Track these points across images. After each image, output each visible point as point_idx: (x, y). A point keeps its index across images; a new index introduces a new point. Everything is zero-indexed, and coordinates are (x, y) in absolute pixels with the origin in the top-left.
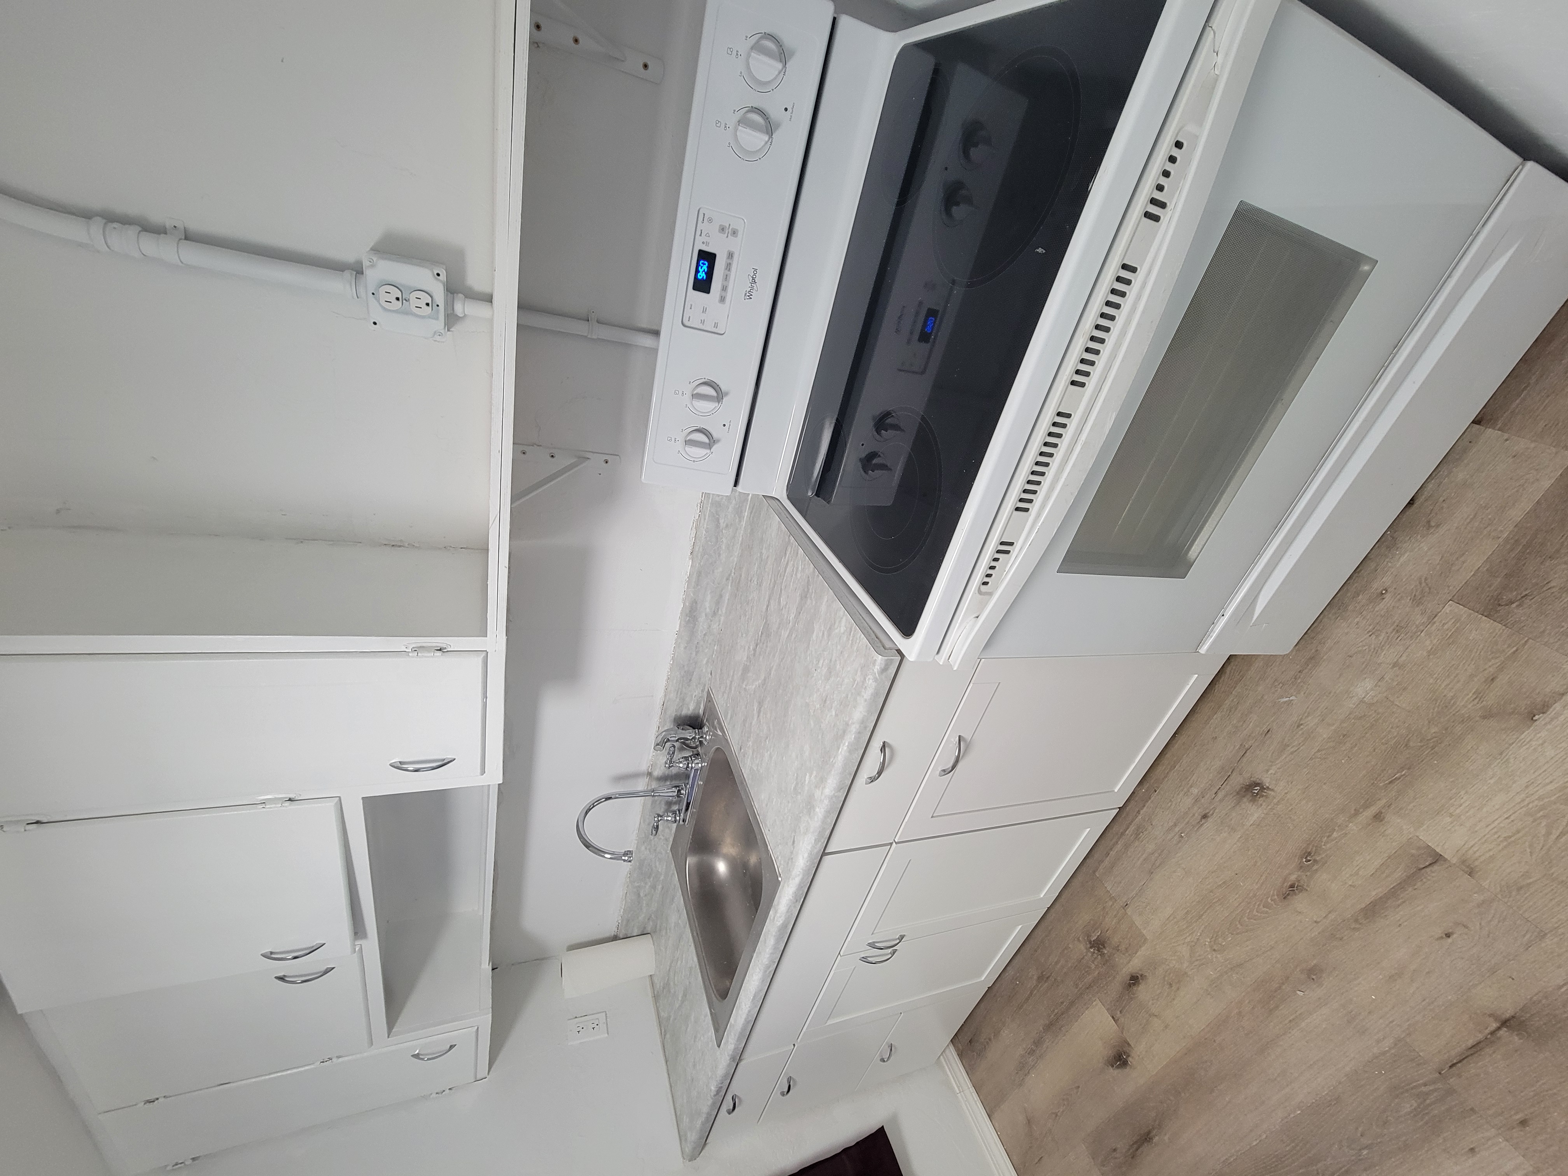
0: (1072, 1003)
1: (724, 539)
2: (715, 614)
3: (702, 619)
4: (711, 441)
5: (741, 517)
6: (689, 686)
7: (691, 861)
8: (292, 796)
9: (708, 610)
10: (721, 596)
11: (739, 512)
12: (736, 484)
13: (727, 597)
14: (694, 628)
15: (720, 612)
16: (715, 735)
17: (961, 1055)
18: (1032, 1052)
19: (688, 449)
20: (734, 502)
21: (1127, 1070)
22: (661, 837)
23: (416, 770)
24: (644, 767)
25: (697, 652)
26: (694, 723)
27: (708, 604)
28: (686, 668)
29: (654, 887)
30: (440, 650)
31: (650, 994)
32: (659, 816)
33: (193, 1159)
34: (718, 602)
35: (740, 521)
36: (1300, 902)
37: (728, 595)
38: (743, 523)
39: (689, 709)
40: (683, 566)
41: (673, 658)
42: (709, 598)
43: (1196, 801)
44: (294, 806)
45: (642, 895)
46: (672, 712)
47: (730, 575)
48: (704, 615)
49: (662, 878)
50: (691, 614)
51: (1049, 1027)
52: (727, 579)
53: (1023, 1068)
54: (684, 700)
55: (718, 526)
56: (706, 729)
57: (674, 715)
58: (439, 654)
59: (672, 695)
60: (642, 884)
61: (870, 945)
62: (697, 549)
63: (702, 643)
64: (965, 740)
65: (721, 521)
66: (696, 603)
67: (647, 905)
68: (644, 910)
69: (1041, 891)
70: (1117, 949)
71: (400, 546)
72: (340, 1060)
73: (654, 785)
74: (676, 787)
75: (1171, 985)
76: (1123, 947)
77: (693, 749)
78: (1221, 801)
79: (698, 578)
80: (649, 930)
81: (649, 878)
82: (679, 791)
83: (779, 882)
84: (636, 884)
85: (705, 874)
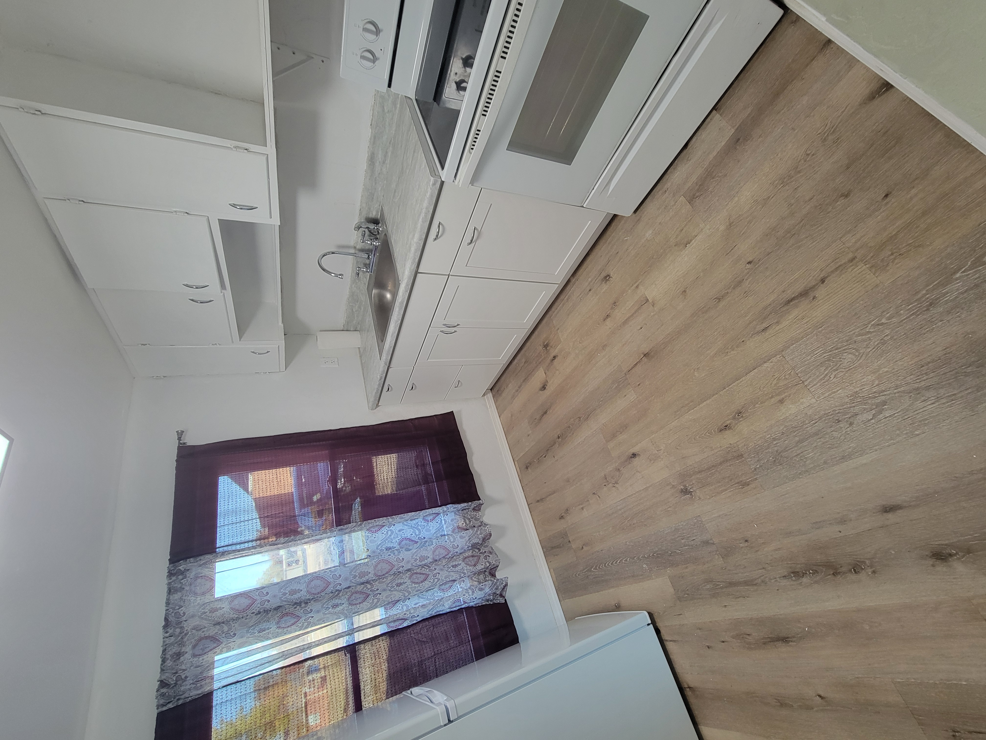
0: (534, 370)
1: (387, 119)
2: (384, 163)
3: (377, 164)
4: (375, 59)
5: (396, 108)
6: (372, 201)
7: (375, 291)
8: (188, 212)
9: (380, 159)
10: (387, 152)
11: (394, 104)
12: (389, 85)
13: (390, 154)
14: (373, 168)
15: (386, 162)
16: (383, 228)
17: (493, 397)
18: (517, 391)
19: (362, 60)
20: (391, 97)
21: (545, 390)
22: (362, 282)
23: (241, 209)
24: (352, 243)
25: (376, 183)
26: (376, 222)
27: (380, 156)
28: (370, 191)
29: (360, 307)
30: (246, 149)
31: (358, 355)
32: (359, 268)
33: (164, 377)
34: (385, 156)
35: (395, 109)
36: (608, 320)
37: (390, 153)
38: (397, 111)
39: (373, 214)
40: (367, 133)
41: (364, 185)
42: (380, 152)
43: (589, 284)
44: (188, 216)
45: (354, 310)
46: (364, 214)
47: (391, 141)
48: (378, 162)
49: (363, 303)
50: (372, 160)
51: (524, 381)
52: (390, 143)
53: (513, 397)
54: (370, 209)
55: (383, 110)
56: (380, 225)
57: (365, 216)
58: (246, 151)
59: (364, 205)
60: (354, 305)
61: (444, 325)
62: (373, 123)
63: (378, 178)
64: (477, 230)
65: (385, 108)
66: (374, 154)
67: (357, 316)
68: (356, 318)
69: (524, 320)
70: (551, 347)
71: (219, 94)
72: (220, 346)
73: (357, 252)
74: (367, 254)
75: (564, 358)
76: (553, 346)
77: (373, 235)
78: (596, 283)
79: (375, 139)
80: (358, 329)
81: (357, 302)
82: (369, 256)
83: (400, 283)
84: (351, 304)
85: (381, 298)
